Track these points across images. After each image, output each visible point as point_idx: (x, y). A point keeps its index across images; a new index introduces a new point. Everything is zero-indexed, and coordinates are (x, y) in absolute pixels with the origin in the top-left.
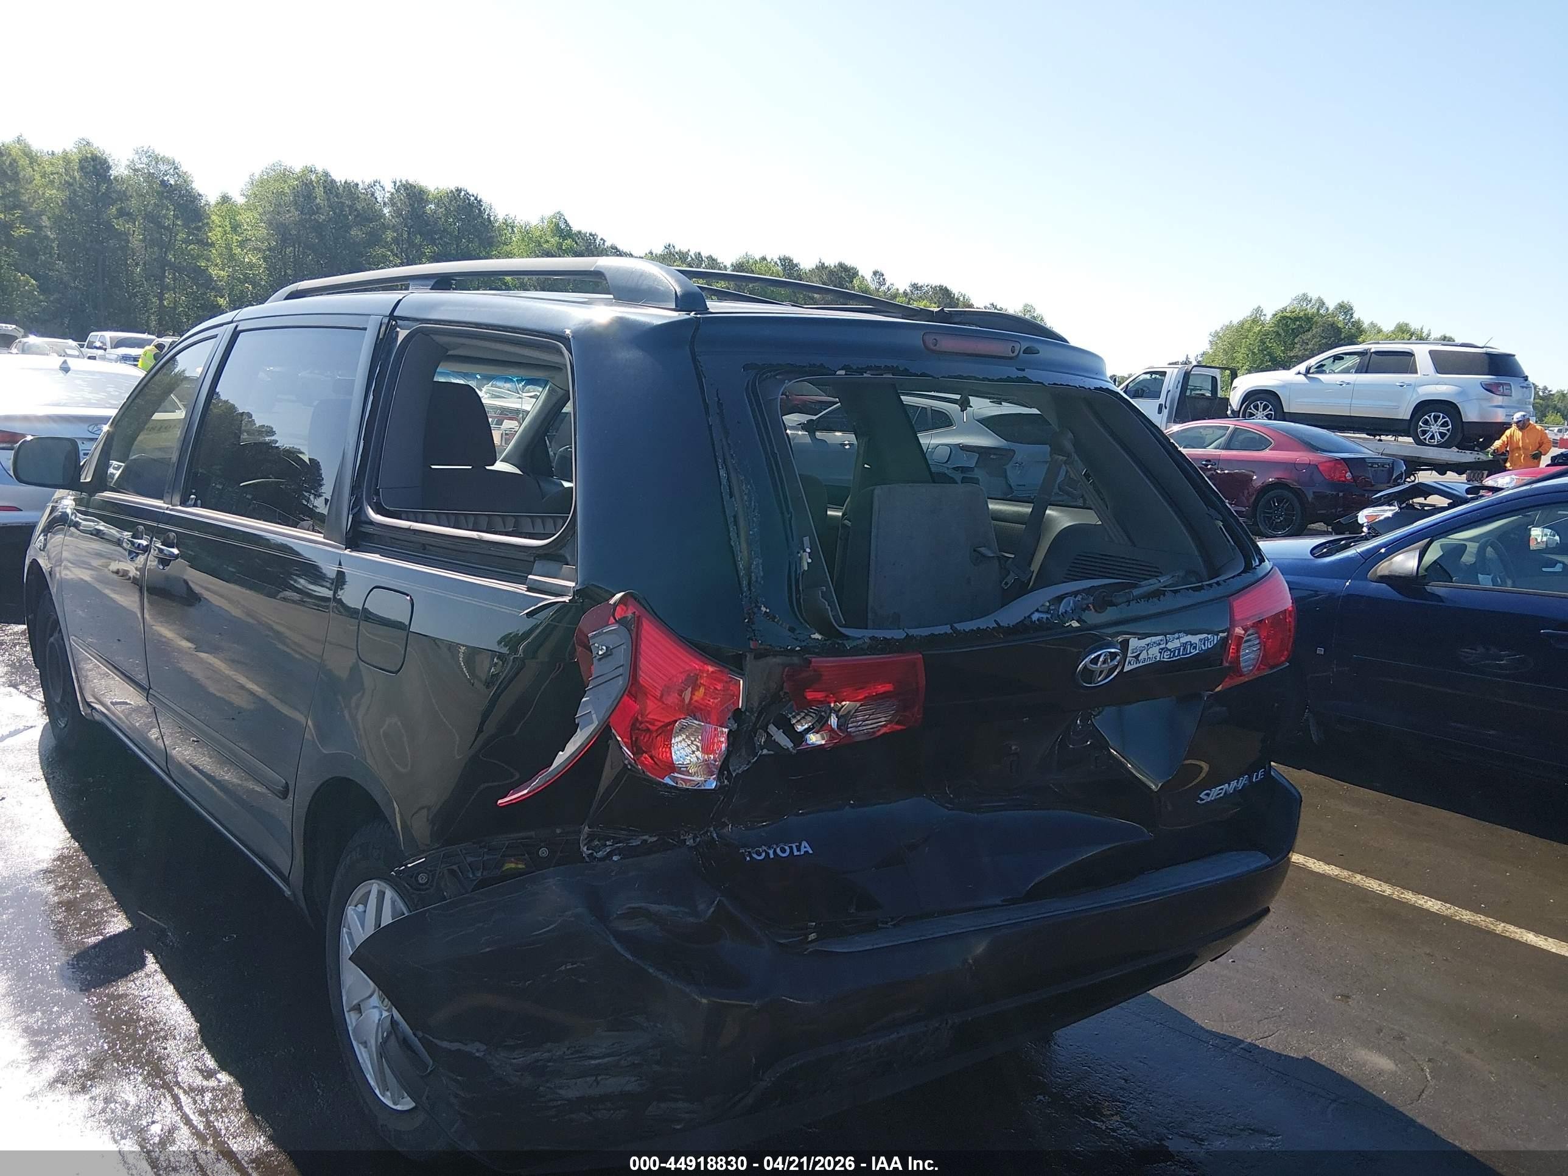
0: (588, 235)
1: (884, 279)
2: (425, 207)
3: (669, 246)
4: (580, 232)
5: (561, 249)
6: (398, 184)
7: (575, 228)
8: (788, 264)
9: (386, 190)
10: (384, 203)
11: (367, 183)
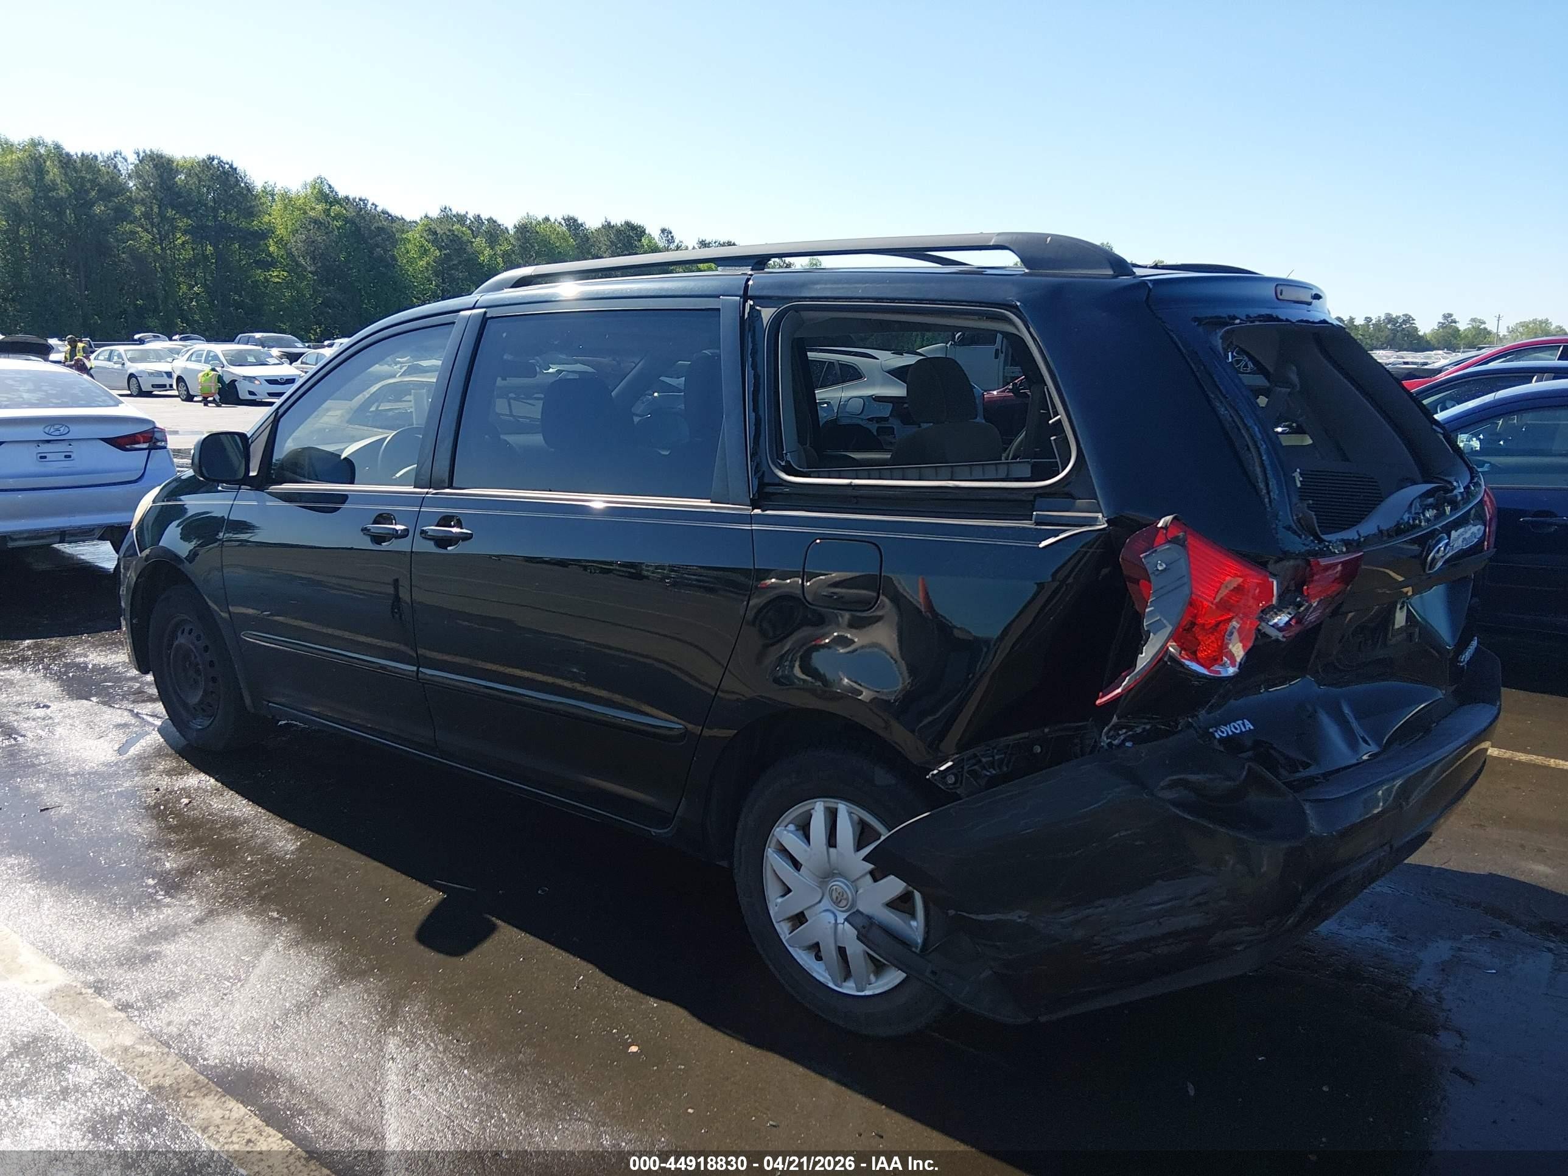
0: (357, 200)
1: (672, 237)
2: (175, 178)
3: (445, 208)
4: (347, 198)
5: (329, 215)
6: (142, 155)
7: (342, 194)
8: (573, 224)
9: (129, 162)
10: (129, 176)
11: (106, 155)
